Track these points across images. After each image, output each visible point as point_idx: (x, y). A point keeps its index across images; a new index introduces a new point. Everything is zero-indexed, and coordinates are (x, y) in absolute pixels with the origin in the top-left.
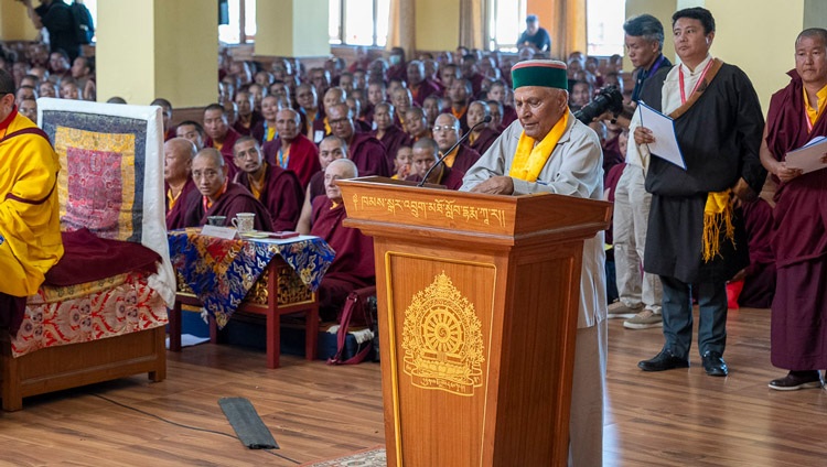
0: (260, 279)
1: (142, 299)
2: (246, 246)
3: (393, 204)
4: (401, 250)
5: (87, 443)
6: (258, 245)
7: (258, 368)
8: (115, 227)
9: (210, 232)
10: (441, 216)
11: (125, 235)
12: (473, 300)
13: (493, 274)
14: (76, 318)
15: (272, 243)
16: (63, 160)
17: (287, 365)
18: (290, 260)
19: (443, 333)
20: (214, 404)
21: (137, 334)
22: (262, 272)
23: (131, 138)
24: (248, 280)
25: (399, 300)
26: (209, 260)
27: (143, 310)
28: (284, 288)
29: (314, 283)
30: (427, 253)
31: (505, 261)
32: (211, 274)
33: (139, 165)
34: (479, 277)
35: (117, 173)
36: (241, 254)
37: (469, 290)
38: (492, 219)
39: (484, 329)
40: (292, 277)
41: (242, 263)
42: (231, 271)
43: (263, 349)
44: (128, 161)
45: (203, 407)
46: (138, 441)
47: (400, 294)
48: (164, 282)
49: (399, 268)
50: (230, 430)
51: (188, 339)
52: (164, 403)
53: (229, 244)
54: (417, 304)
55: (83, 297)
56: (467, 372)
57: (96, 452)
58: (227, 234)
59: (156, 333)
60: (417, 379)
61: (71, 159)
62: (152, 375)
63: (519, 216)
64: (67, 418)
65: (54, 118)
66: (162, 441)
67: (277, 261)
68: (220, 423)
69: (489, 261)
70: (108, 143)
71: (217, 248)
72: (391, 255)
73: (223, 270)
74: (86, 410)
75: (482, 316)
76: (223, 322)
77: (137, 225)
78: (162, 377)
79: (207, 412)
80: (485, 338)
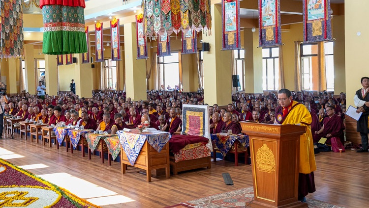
0: (233, 145)
1: (205, 150)
2: (230, 137)
3: (252, 127)
4: (255, 138)
5: (190, 183)
6: (232, 137)
7: (233, 166)
8: (199, 133)
9: (222, 134)
10: (264, 130)
11: (201, 135)
12: (272, 150)
13: (276, 144)
14: (189, 154)
15: (235, 137)
16: (188, 118)
17: (240, 165)
18: (240, 141)
19: (265, 158)
20: (221, 174)
21: (204, 158)
22: (233, 143)
23: (202, 113)
24: (230, 145)
25: (255, 150)
26: (221, 141)
27: (206, 153)
28: (239, 147)
29: (246, 146)
30: (261, 139)
31: (279, 141)
32: (222, 144)
33: (204, 119)
34: (273, 145)
35: (199, 121)
36: (229, 139)
37: (271, 147)
38: (275, 131)
39: (275, 157)
40: (240, 145)
41: (229, 141)
42: (226, 144)
43: (234, 161)
44: (201, 118)
45: (219, 175)
46: (201, 182)
47: (255, 148)
48: (209, 145)
49: (255, 143)
50: (224, 180)
51: (218, 159)
52: (210, 174)
53: (226, 137)
54: (259, 151)
55: (191, 149)
56: (271, 167)
57: (191, 185)
58: (226, 135)
59: (209, 158)
60: (260, 169)
61: (189, 118)
62: (208, 167)
63: (281, 130)
64: (187, 177)
65: (186, 109)
66: (207, 183)
67: (237, 141)
68: (222, 179)
69: (275, 141)
70: (197, 114)
71: (223, 138)
72: (253, 140)
73: (225, 143)
74: (192, 175)
75: (274, 154)
76: (225, 155)
77: (204, 133)
78: (210, 168)
79: (219, 176)
80: (275, 159)
